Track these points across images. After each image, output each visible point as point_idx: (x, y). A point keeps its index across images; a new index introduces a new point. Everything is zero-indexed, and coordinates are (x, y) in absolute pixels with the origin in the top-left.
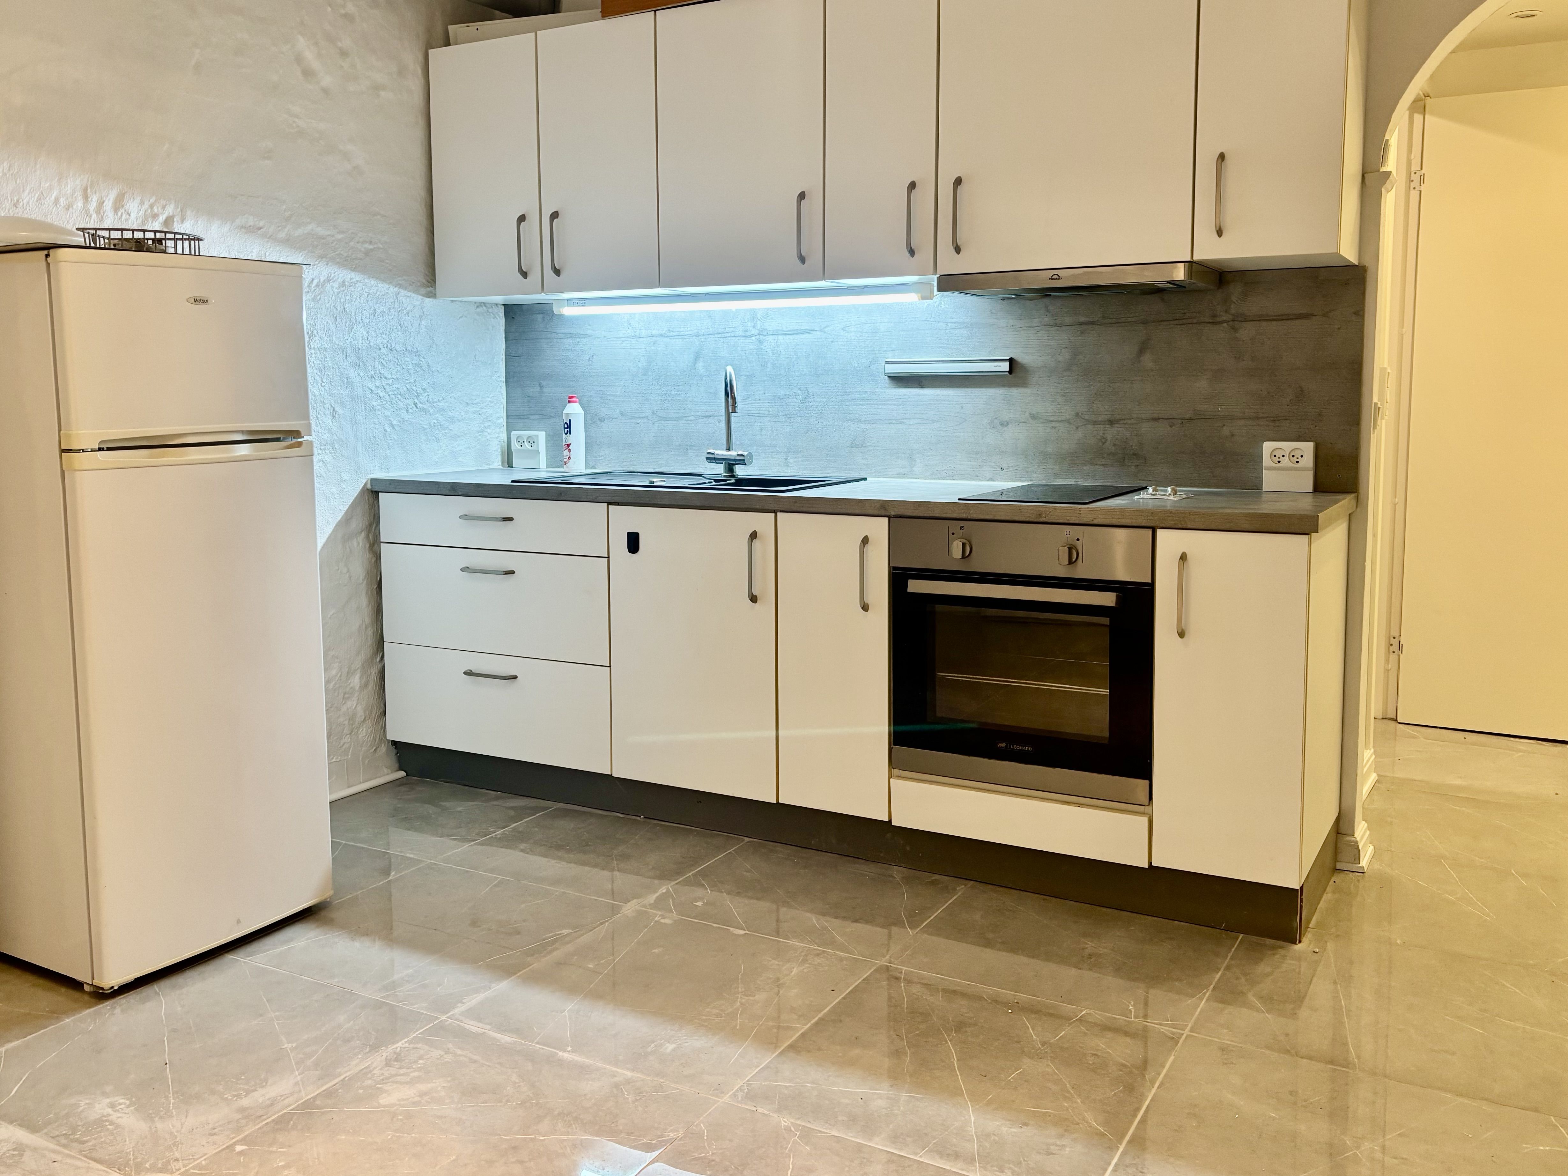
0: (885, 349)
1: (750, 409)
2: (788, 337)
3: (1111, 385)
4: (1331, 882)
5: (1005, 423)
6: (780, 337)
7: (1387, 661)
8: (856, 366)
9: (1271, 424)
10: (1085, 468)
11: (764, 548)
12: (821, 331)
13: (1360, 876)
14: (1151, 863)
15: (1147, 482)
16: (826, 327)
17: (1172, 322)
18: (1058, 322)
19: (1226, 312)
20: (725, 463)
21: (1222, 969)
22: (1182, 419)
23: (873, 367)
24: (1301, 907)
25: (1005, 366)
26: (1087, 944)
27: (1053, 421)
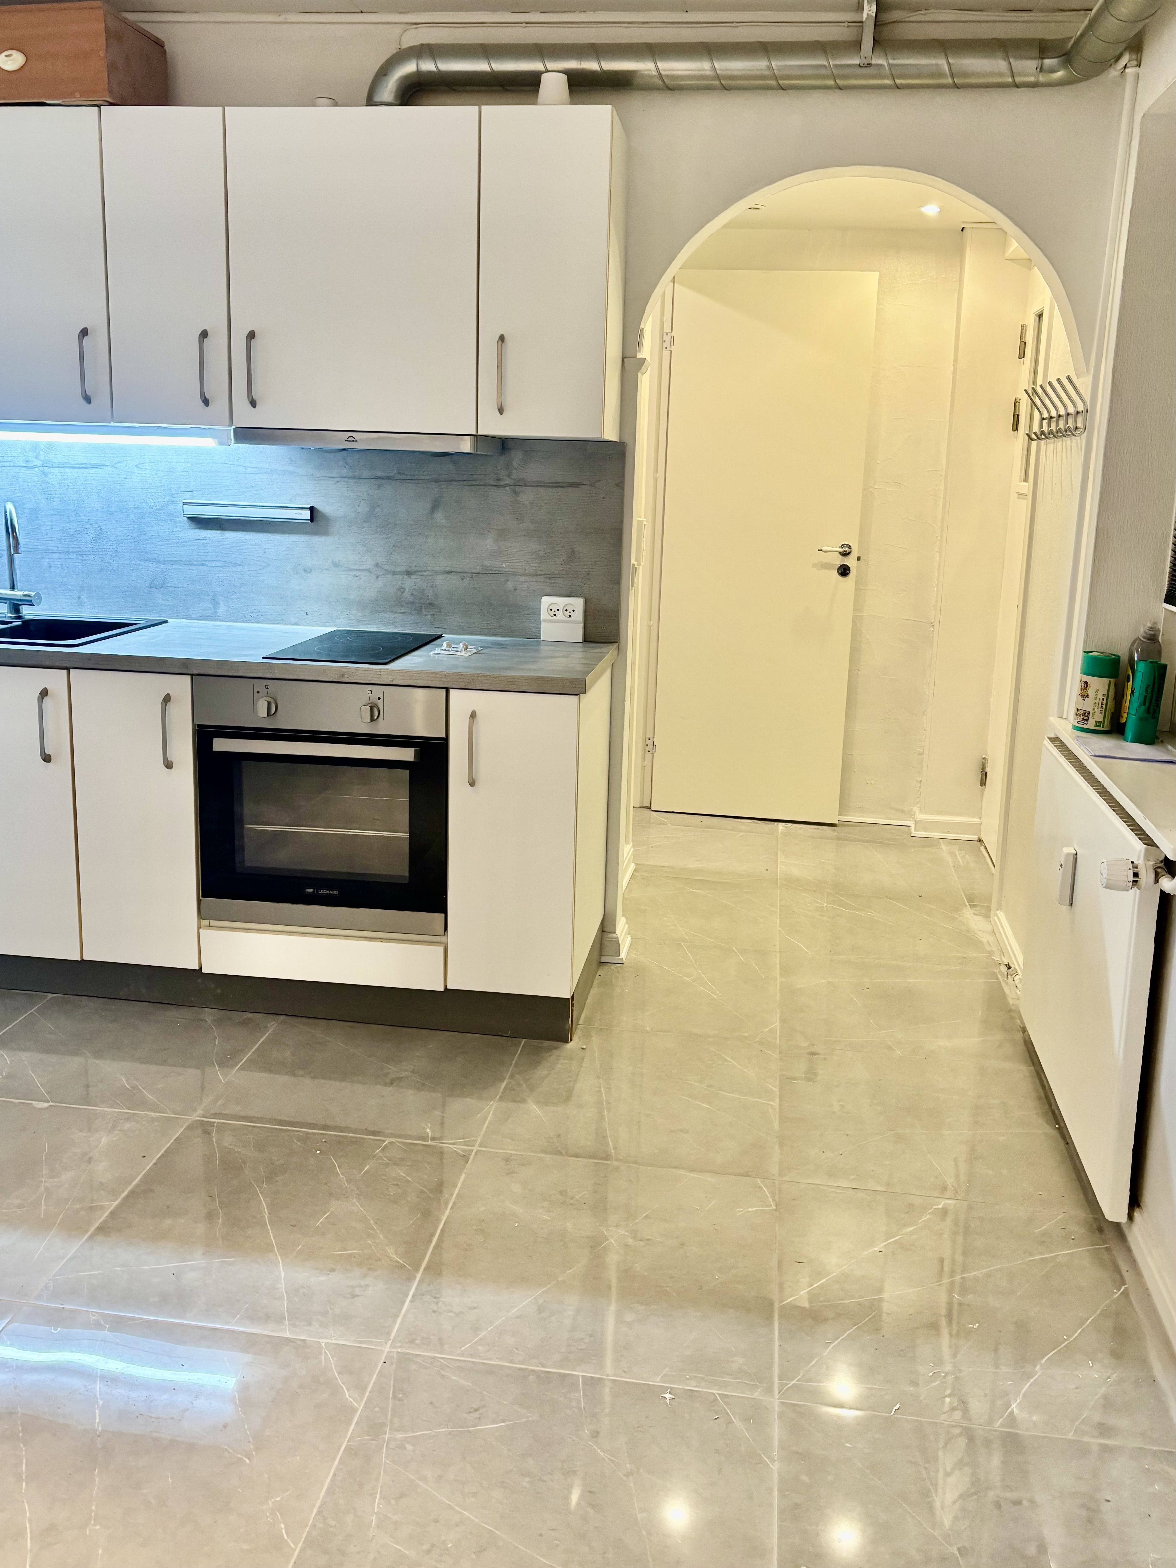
0: (183, 490)
1: (36, 544)
2: (76, 470)
3: (408, 538)
4: (597, 976)
5: (308, 570)
6: (67, 470)
7: (644, 759)
8: (153, 504)
9: (548, 580)
10: (385, 615)
11: (56, 707)
12: (113, 466)
13: (620, 966)
14: (446, 986)
15: (442, 629)
16: (118, 463)
17: (461, 483)
18: (357, 473)
19: (508, 476)
20: (10, 603)
21: (507, 1077)
22: (471, 573)
23: (171, 507)
24: (572, 1010)
25: (307, 515)
26: (390, 1069)
27: (354, 570)
